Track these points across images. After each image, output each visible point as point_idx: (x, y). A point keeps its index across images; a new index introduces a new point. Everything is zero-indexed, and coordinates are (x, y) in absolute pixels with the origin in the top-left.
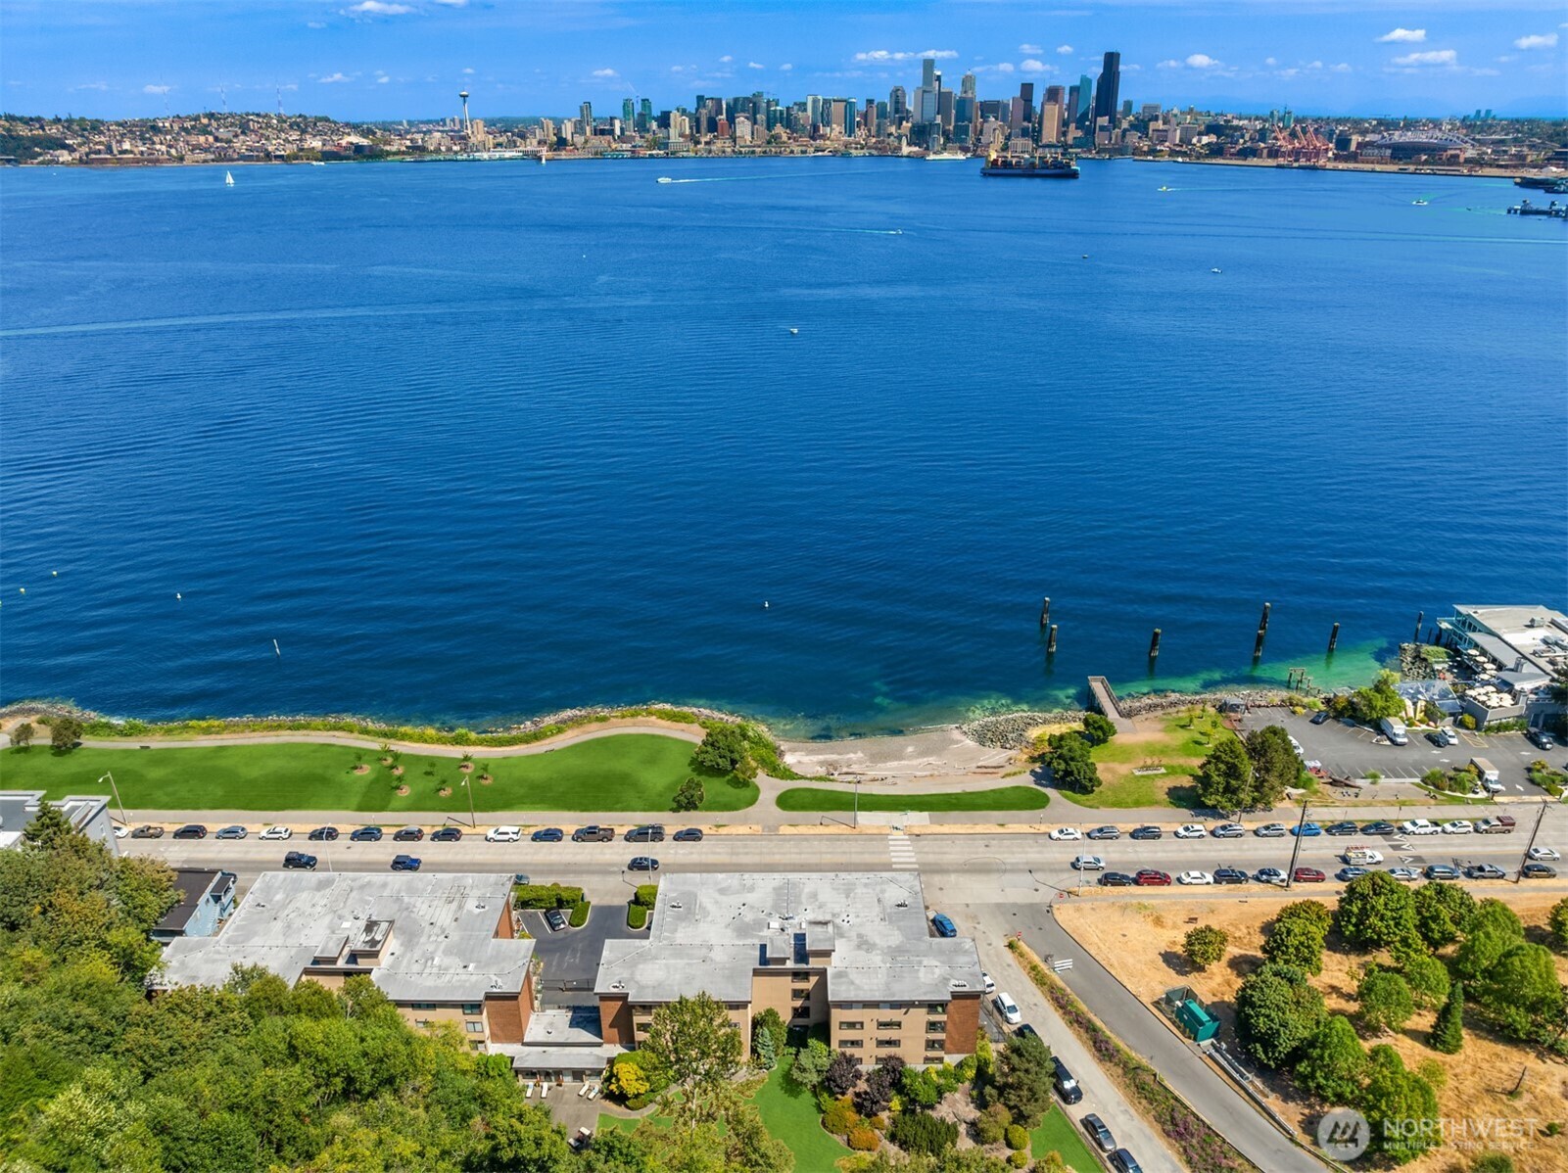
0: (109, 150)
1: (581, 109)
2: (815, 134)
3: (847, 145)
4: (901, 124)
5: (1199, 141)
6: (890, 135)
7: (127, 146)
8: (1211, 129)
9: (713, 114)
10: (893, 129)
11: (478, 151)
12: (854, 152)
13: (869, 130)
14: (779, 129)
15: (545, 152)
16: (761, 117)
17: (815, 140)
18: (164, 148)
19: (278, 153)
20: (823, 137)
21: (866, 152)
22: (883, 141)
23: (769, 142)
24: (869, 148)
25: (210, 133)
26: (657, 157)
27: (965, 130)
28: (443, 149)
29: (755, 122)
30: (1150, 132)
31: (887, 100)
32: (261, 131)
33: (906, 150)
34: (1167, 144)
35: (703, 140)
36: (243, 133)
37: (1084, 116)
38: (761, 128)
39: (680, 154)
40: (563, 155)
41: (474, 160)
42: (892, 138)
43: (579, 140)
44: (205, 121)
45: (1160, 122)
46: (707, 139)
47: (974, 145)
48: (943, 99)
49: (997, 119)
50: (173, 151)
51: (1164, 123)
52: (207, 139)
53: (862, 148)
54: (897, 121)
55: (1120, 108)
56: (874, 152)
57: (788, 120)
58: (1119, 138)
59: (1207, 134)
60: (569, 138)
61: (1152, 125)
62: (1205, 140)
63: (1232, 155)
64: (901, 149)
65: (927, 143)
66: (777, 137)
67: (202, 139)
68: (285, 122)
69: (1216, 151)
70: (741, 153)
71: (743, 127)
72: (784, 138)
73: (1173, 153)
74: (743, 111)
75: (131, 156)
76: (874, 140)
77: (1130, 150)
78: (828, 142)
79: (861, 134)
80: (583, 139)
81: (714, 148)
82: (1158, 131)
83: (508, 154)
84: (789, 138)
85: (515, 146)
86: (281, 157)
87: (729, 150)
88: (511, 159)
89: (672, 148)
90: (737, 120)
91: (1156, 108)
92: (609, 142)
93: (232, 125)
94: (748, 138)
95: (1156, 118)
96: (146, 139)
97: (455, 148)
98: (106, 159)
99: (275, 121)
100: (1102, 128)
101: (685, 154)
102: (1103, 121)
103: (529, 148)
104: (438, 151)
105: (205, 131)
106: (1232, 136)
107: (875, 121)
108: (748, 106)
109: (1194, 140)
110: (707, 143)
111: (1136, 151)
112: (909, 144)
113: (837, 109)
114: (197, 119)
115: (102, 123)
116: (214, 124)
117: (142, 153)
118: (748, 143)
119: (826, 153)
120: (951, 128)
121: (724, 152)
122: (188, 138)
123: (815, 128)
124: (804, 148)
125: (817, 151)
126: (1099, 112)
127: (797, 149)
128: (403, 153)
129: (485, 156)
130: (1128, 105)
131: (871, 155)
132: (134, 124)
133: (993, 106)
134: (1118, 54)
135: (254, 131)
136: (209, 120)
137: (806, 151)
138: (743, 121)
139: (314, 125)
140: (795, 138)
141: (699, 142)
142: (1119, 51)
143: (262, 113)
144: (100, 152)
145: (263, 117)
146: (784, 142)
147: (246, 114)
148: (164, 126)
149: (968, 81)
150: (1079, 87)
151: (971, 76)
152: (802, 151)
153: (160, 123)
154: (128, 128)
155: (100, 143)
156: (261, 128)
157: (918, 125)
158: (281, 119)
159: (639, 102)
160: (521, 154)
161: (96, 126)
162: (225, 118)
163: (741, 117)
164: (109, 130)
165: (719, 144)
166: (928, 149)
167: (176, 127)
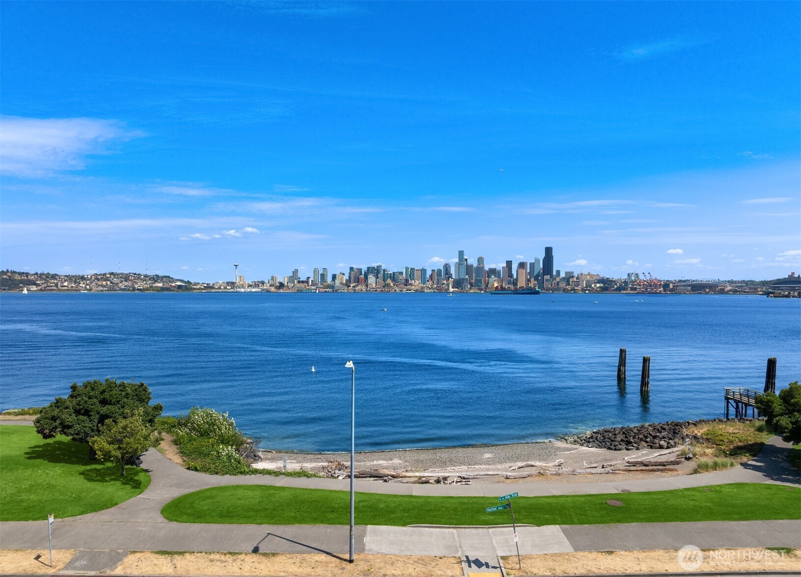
0: (57, 285)
1: (293, 272)
2: (406, 283)
3: (422, 288)
4: (449, 279)
5: (595, 286)
6: (443, 284)
7: (66, 284)
8: (599, 281)
9: (358, 275)
10: (445, 282)
11: (239, 288)
12: (426, 291)
13: (433, 282)
14: (389, 281)
15: (273, 289)
16: (381, 275)
17: (407, 286)
18: (84, 286)
19: (139, 288)
20: (411, 285)
21: (431, 290)
22: (440, 286)
23: (384, 287)
24: (434, 289)
25: (109, 281)
26: (329, 292)
27: (480, 281)
28: (222, 288)
29: (377, 277)
30: (571, 283)
31: (442, 269)
32: (134, 280)
33: (451, 290)
34: (580, 287)
35: (352, 285)
36: (126, 281)
37: (538, 275)
38: (380, 280)
39: (340, 291)
40: (281, 291)
41: (237, 292)
42: (444, 285)
43: (291, 285)
44: (108, 276)
45: (575, 279)
46: (354, 285)
47: (485, 288)
48: (469, 268)
49: (495, 276)
50: (88, 287)
51: (577, 279)
52: (107, 283)
53: (430, 289)
54: (447, 278)
55: (554, 273)
56: (435, 290)
57: (393, 277)
58: (556, 285)
59: (598, 283)
60: (286, 284)
61: (571, 280)
62: (598, 285)
63: (613, 290)
64: (449, 290)
65: (462, 287)
66: (388, 285)
67: (104, 283)
68: (147, 277)
69: (603, 289)
70: (370, 291)
71: (372, 279)
72: (392, 284)
73: (583, 290)
74: (372, 273)
75: (66, 288)
76: (436, 286)
77: (562, 289)
78: (413, 287)
79: (429, 284)
80: (292, 285)
81: (357, 288)
82: (574, 282)
83: (254, 290)
84: (394, 285)
85: (258, 286)
86: (140, 289)
87: (364, 289)
88: (255, 292)
89: (336, 288)
90: (369, 277)
91: (572, 273)
92: (305, 286)
93: (121, 277)
94: (374, 285)
95: (573, 277)
96: (77, 282)
97: (228, 287)
98: (54, 289)
99: (143, 277)
100: (547, 280)
101: (343, 291)
102: (547, 277)
103: (265, 288)
104: (219, 288)
105: (107, 279)
106: (611, 285)
107: (436, 278)
108: (375, 271)
109: (593, 286)
110: (354, 287)
111: (565, 290)
112: (453, 288)
113: (417, 274)
114: (105, 274)
115: (58, 275)
116: (112, 276)
117: (72, 287)
118: (374, 287)
119: (412, 291)
120: (473, 281)
121: (362, 290)
122: (98, 282)
123: (407, 281)
124: (401, 289)
125: (407, 290)
126: (544, 273)
127: (398, 290)
128: (202, 289)
129: (243, 290)
130: (558, 272)
131: (434, 292)
132: (73, 276)
133: (493, 272)
134: (552, 248)
135: (131, 280)
136: (111, 275)
137: (402, 291)
138: (372, 277)
139: (162, 279)
140: (397, 285)
141: (350, 286)
142: (552, 246)
143: (137, 273)
144: (51, 286)
145: (138, 275)
146: (392, 287)
147: (130, 273)
148: (87, 277)
149: (480, 260)
150: (534, 263)
151: (482, 258)
152: (400, 291)
153: (86, 276)
154: (69, 278)
155: (53, 283)
156: (135, 279)
157: (457, 280)
158: (146, 276)
159: (322, 269)
160: (261, 290)
161: (54, 277)
162: (118, 275)
163: (371, 276)
164: (60, 278)
165: (359, 287)
166: (462, 289)
167: (93, 278)
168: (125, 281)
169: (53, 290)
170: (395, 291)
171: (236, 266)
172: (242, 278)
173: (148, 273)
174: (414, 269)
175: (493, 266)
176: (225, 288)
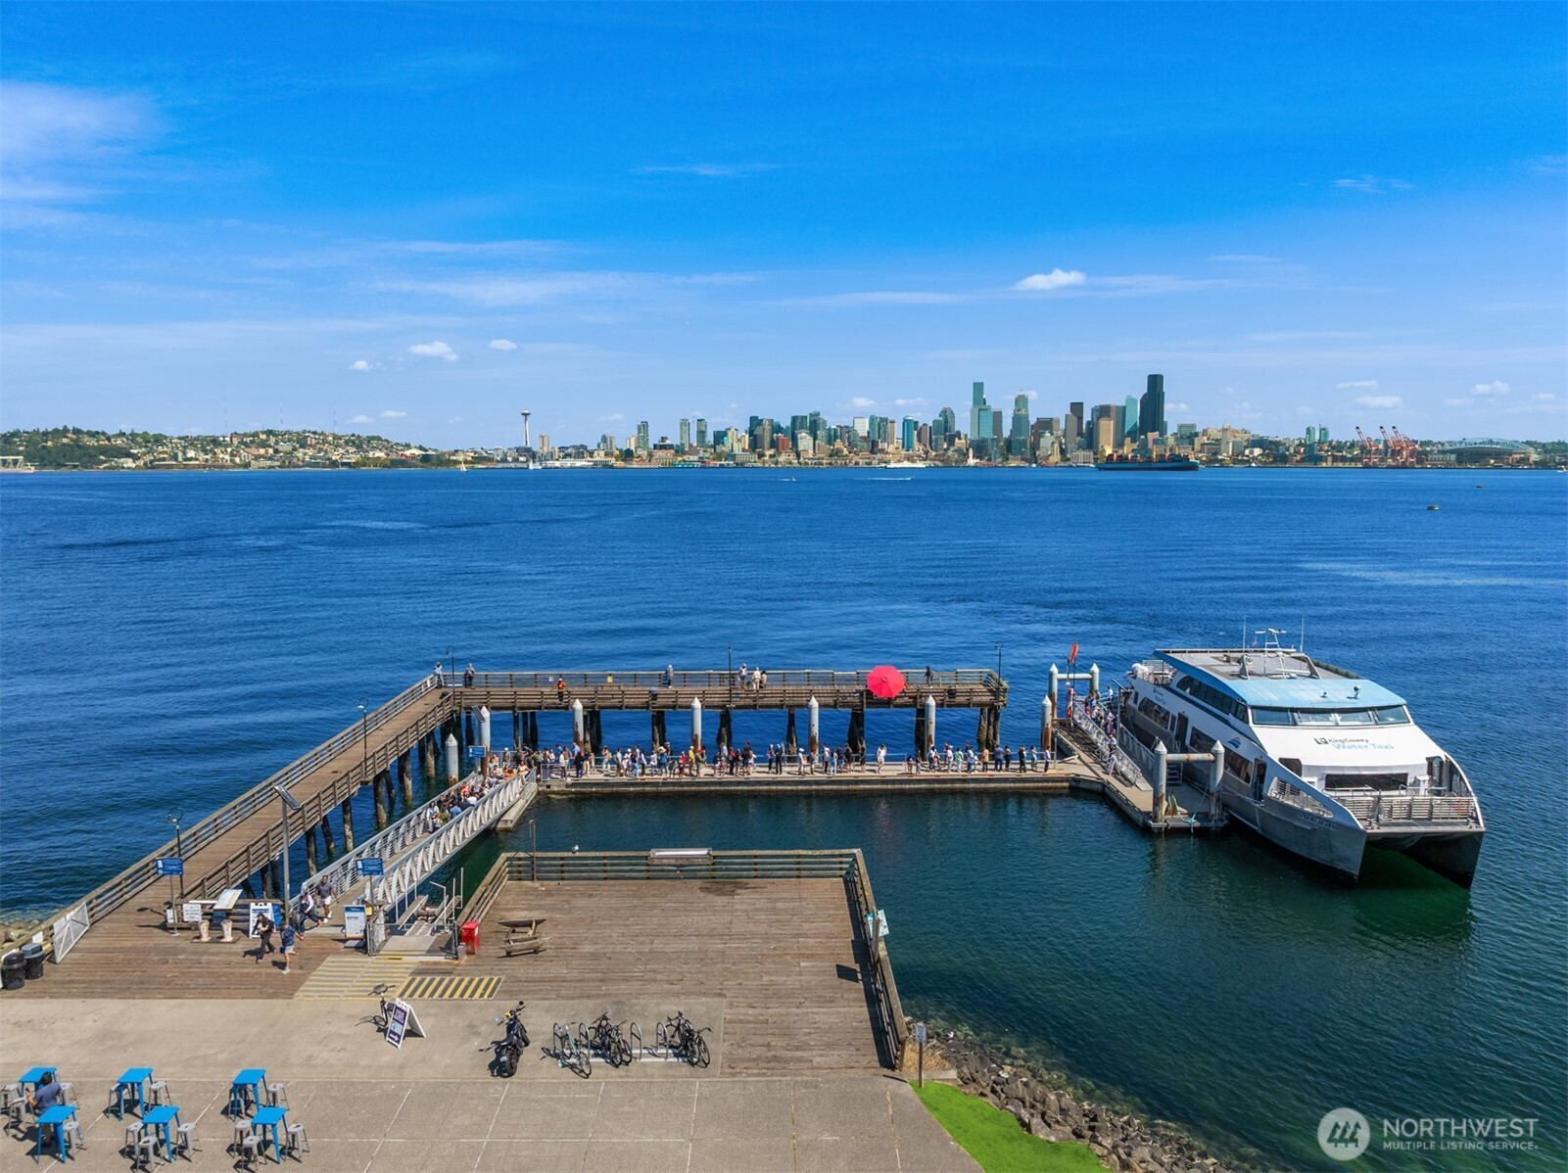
0: (174, 457)
1: (638, 426)
2: (873, 447)
5: (1252, 452)
7: (191, 455)
8: (1254, 444)
9: (774, 432)
11: (546, 460)
14: (839, 444)
15: (614, 461)
16: (820, 432)
17: (875, 454)
18: (227, 457)
19: (342, 460)
20: (882, 451)
22: (944, 454)
23: (831, 456)
24: (933, 460)
25: (270, 446)
26: (726, 467)
27: (1023, 444)
28: (510, 459)
29: (815, 438)
32: (319, 445)
33: (970, 461)
34: (1224, 454)
35: (767, 453)
36: (303, 446)
37: (1132, 432)
38: (822, 443)
39: (750, 465)
40: (631, 464)
41: (544, 468)
43: (644, 453)
44: (263, 437)
46: (771, 452)
47: (1033, 458)
50: (237, 460)
51: (1207, 439)
52: (268, 451)
53: (926, 459)
56: (938, 463)
57: (843, 435)
59: (1254, 447)
60: (634, 450)
61: (1199, 440)
62: (1256, 451)
63: (1298, 462)
64: (965, 461)
65: (989, 455)
66: (840, 452)
67: (263, 450)
68: (340, 438)
69: (1279, 459)
70: (805, 463)
71: (805, 441)
72: (846, 451)
74: (803, 427)
75: (196, 462)
76: (933, 454)
78: (889, 455)
79: (921, 449)
80: (647, 452)
81: (778, 459)
82: (1205, 443)
83: (577, 463)
84: (850, 452)
85: (583, 457)
86: (347, 464)
87: (795, 461)
88: (582, 468)
89: (739, 460)
90: (799, 436)
91: (1193, 427)
92: (677, 455)
93: (291, 440)
94: (811, 452)
96: (208, 450)
97: (522, 459)
99: (331, 438)
101: (755, 465)
103: (597, 458)
104: (504, 460)
105: (264, 444)
107: (931, 437)
108: (809, 423)
109: (1247, 452)
110: (771, 456)
112: (973, 456)
114: (255, 435)
115: (166, 437)
116: (273, 439)
117: (205, 460)
118: (811, 456)
121: (791, 463)
122: (249, 450)
123: (873, 444)
124: (867, 461)
126: (1147, 427)
127: (860, 461)
128: (471, 462)
129: (555, 464)
132: (197, 439)
133: (1046, 424)
134: (1162, 377)
135: (310, 445)
136: (268, 436)
137: (870, 463)
138: (805, 437)
139: (369, 442)
140: (855, 453)
141: (764, 455)
142: (1161, 373)
143: (319, 431)
144: (164, 459)
145: (320, 435)
146: (847, 456)
147: (304, 432)
148: (224, 441)
149: (1021, 401)
150: (1124, 408)
151: (1023, 396)
152: (866, 463)
153: (221, 439)
154: (190, 442)
155: (164, 452)
156: (318, 443)
157: (977, 441)
158: (336, 437)
159: (696, 422)
160: (591, 464)
161: (159, 439)
162: (282, 435)
163: (804, 434)
164: (171, 443)
165: (782, 458)
166: (989, 460)
167: (236, 441)
168: (300, 447)
169: (172, 466)
170: (857, 463)
171: (526, 415)
172: (546, 439)
173: (338, 432)
174: (886, 419)
175: (1045, 415)
176: (516, 460)
